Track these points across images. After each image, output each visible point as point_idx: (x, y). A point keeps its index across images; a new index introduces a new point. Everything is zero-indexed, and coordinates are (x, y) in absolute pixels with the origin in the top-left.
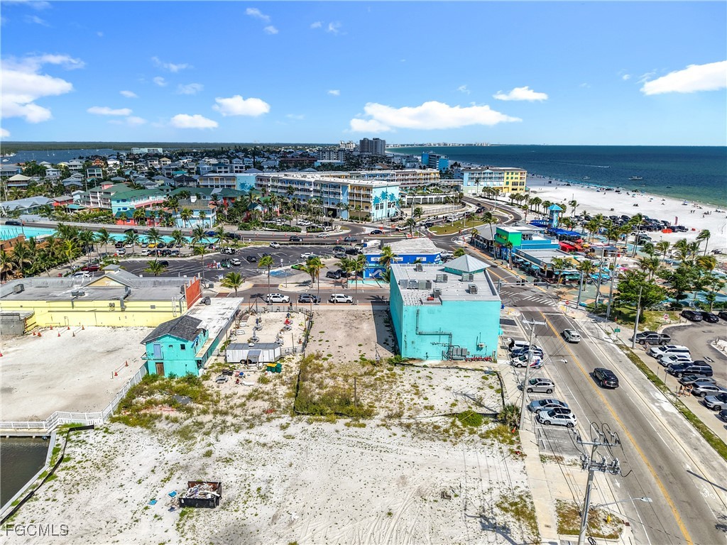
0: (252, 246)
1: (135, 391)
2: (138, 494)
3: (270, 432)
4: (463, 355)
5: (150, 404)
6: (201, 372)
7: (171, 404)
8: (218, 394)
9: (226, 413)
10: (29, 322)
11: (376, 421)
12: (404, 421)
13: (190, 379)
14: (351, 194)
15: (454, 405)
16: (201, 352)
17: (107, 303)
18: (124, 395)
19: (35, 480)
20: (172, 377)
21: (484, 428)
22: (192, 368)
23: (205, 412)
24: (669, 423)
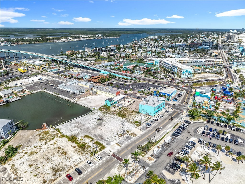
0: (143, 82)
1: (103, 106)
2: (96, 117)
3: (112, 116)
4: (148, 114)
5: (103, 108)
6: (111, 106)
7: (105, 109)
8: (111, 109)
9: (110, 112)
10: (97, 93)
11: (125, 119)
12: (128, 120)
13: (109, 107)
14: (178, 70)
15: (137, 120)
16: (112, 103)
17: (106, 92)
18: (101, 107)
19: (88, 113)
20: (108, 106)
21: (137, 124)
22: (110, 105)
23: (108, 111)
24: (164, 133)
